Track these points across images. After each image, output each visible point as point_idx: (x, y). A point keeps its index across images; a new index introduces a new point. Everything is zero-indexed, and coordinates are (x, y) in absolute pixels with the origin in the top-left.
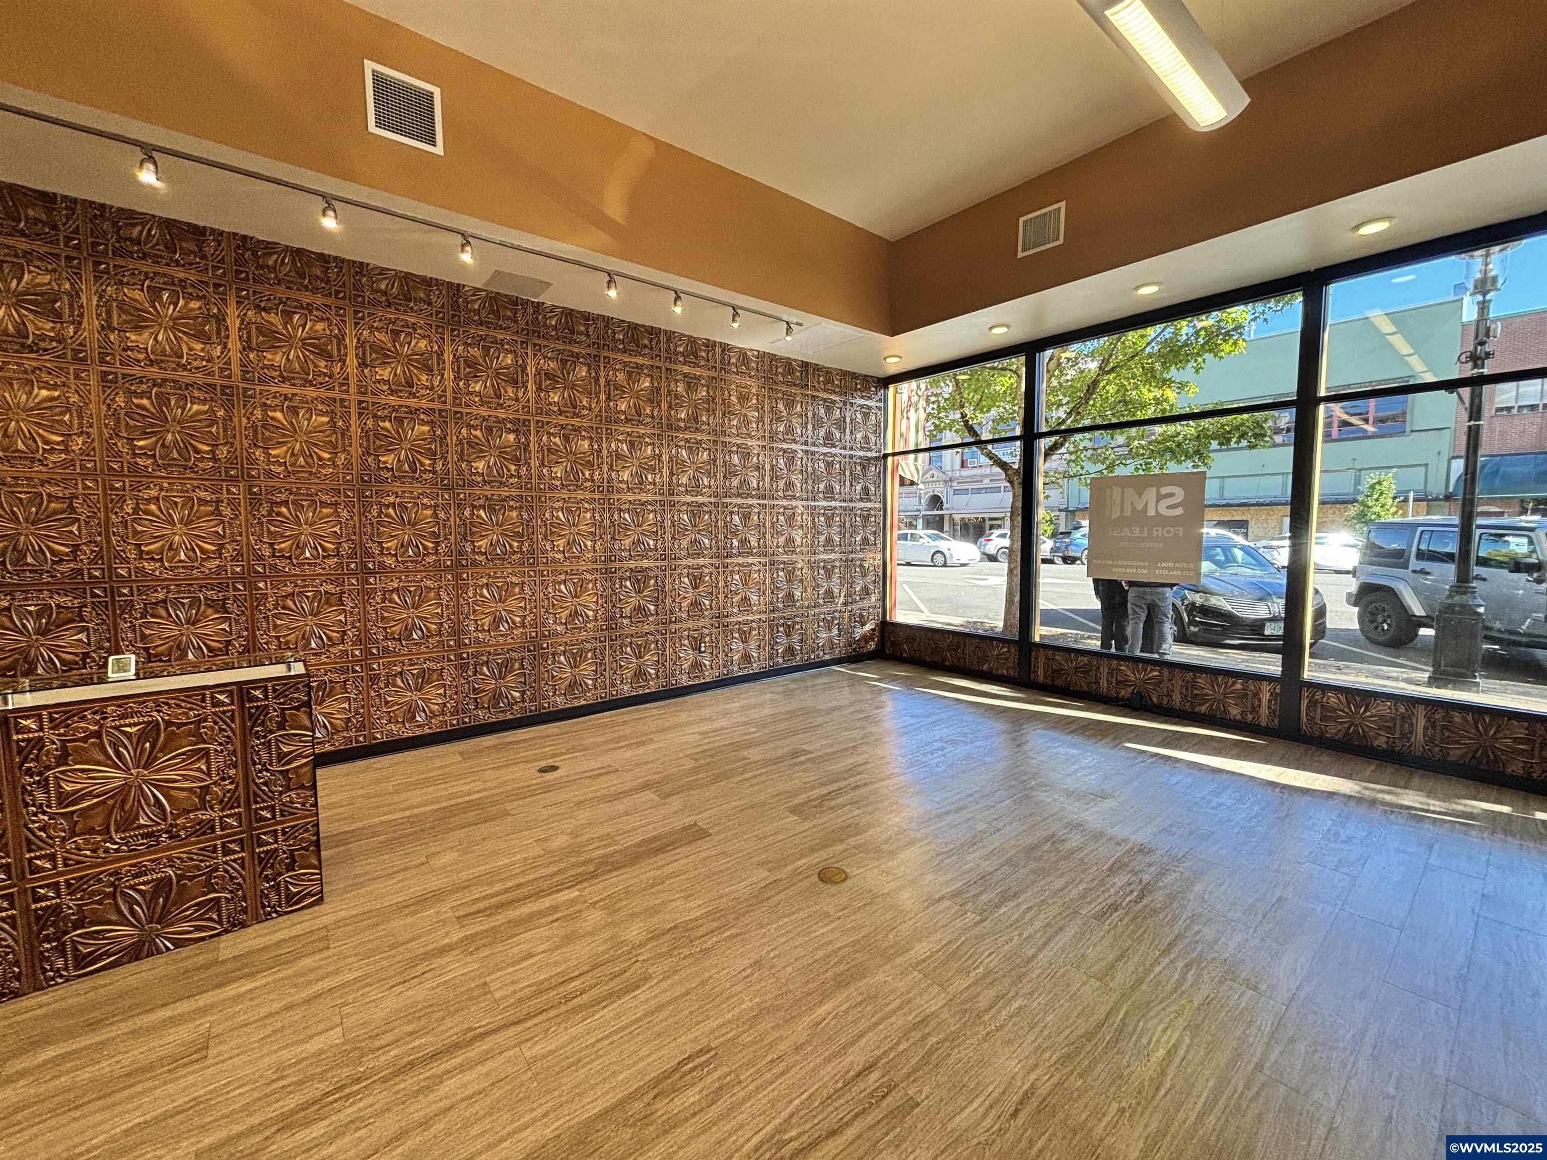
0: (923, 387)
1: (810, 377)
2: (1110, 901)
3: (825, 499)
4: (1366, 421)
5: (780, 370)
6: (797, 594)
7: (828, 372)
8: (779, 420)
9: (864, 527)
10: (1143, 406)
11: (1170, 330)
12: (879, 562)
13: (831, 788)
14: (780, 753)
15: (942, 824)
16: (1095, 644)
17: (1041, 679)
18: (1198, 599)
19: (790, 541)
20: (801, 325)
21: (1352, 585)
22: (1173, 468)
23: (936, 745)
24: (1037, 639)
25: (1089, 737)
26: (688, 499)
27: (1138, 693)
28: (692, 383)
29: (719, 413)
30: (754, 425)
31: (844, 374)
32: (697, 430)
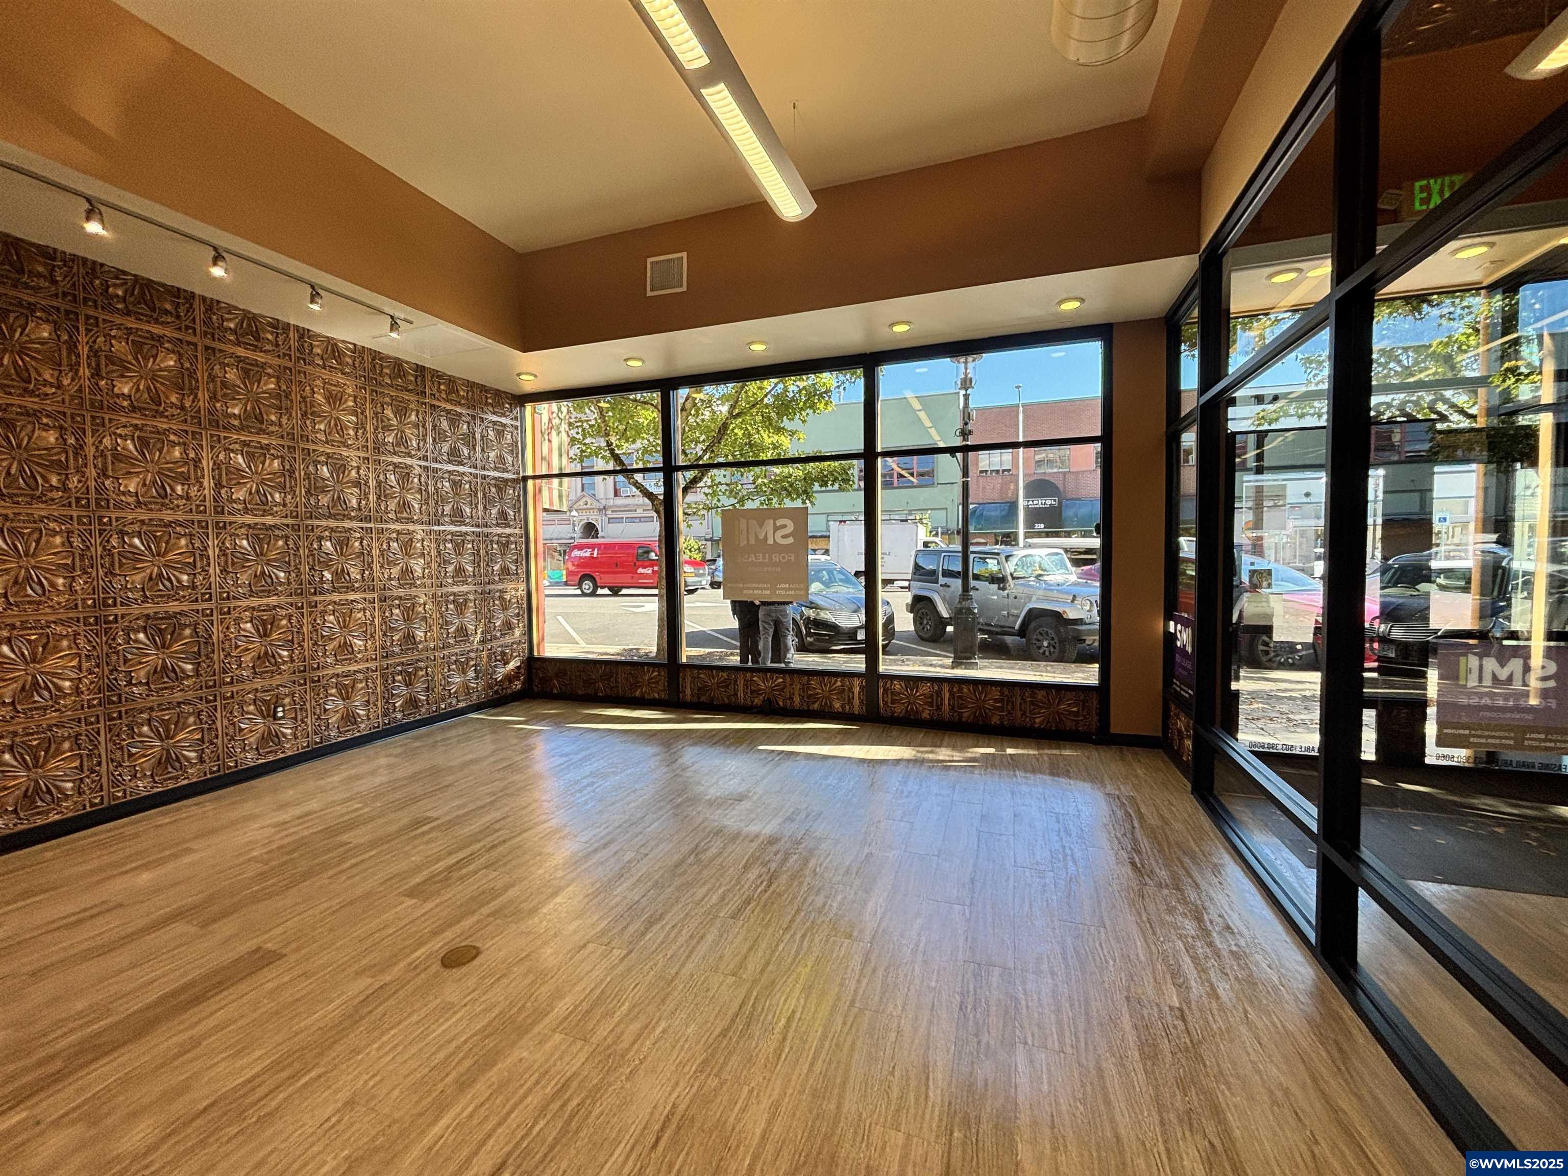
0: (564, 410)
1: (428, 384)
2: (744, 897)
3: (452, 523)
4: (912, 475)
5: (387, 371)
6: (420, 634)
7: (452, 382)
8: (387, 428)
9: (503, 554)
10: (764, 449)
11: (781, 386)
12: (522, 592)
13: (460, 855)
14: (393, 828)
15: (589, 864)
16: (735, 660)
17: (688, 698)
18: (811, 613)
19: (407, 572)
20: (411, 323)
21: (908, 597)
22: (788, 503)
23: (585, 782)
24: (684, 660)
25: (728, 747)
26: (249, 519)
27: (769, 699)
28: (251, 371)
29: (296, 413)
30: (352, 432)
31: (471, 385)
32: (261, 431)
